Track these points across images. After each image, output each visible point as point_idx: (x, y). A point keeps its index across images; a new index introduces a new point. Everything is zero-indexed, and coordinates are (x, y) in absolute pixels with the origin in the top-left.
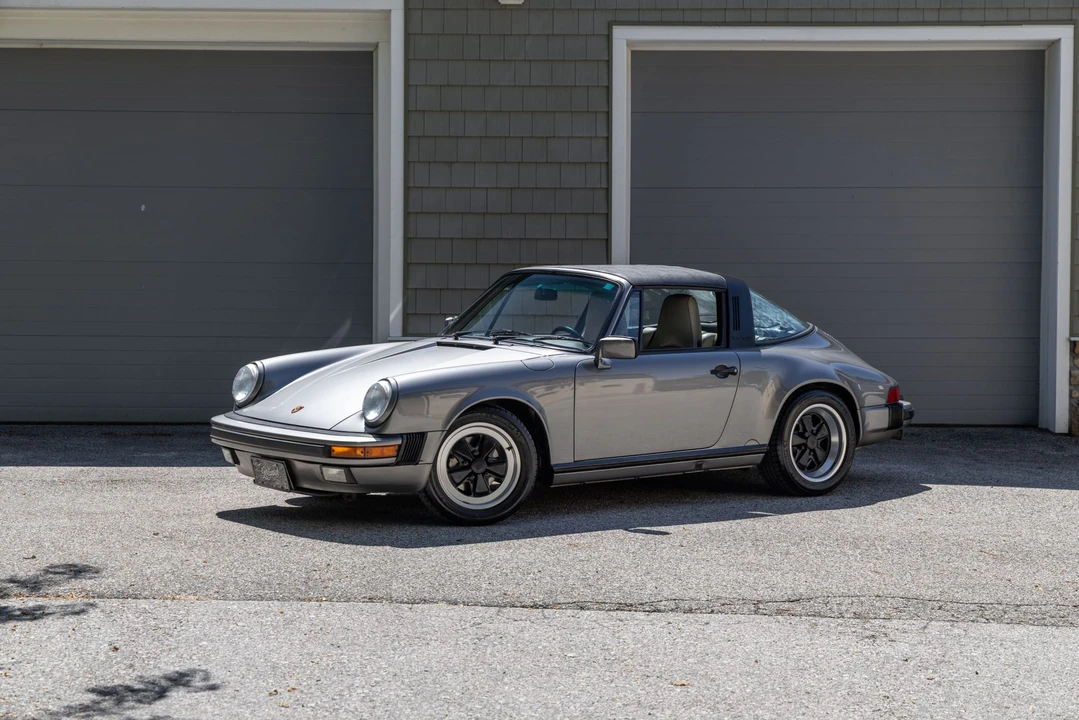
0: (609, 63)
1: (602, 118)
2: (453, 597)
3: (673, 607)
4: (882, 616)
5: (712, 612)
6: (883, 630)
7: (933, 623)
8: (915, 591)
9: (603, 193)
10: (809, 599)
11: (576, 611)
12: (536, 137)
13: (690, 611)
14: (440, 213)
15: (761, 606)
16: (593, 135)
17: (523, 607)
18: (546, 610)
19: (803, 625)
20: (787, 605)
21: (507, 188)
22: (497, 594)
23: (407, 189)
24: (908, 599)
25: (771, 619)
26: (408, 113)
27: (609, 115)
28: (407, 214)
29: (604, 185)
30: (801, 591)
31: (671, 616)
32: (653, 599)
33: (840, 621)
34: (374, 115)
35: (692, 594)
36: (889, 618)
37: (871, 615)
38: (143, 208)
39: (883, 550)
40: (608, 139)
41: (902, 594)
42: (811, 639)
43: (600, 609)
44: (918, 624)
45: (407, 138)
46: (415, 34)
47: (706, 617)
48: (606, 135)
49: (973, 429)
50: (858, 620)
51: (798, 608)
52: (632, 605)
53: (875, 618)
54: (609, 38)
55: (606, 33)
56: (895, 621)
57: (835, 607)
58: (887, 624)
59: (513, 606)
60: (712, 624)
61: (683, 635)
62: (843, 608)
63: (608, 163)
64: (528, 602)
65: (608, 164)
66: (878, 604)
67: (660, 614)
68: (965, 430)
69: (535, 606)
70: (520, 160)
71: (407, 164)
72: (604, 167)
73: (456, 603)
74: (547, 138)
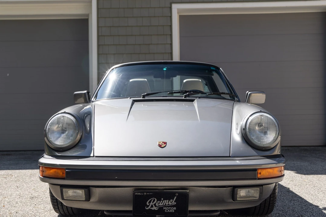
0: (171, 17)
1: (169, 37)
12: (145, 44)
16: (166, 43)
23: (99, 64)
26: (99, 37)
27: (171, 35)
34: (89, 41)
38: (8, 75)
40: (171, 44)
45: (98, 46)
46: (101, 9)
49: (308, 148)
54: (171, 8)
55: (170, 6)
68: (306, 148)
70: (139, 53)
71: (98, 55)
72: (170, 54)
74: (149, 44)
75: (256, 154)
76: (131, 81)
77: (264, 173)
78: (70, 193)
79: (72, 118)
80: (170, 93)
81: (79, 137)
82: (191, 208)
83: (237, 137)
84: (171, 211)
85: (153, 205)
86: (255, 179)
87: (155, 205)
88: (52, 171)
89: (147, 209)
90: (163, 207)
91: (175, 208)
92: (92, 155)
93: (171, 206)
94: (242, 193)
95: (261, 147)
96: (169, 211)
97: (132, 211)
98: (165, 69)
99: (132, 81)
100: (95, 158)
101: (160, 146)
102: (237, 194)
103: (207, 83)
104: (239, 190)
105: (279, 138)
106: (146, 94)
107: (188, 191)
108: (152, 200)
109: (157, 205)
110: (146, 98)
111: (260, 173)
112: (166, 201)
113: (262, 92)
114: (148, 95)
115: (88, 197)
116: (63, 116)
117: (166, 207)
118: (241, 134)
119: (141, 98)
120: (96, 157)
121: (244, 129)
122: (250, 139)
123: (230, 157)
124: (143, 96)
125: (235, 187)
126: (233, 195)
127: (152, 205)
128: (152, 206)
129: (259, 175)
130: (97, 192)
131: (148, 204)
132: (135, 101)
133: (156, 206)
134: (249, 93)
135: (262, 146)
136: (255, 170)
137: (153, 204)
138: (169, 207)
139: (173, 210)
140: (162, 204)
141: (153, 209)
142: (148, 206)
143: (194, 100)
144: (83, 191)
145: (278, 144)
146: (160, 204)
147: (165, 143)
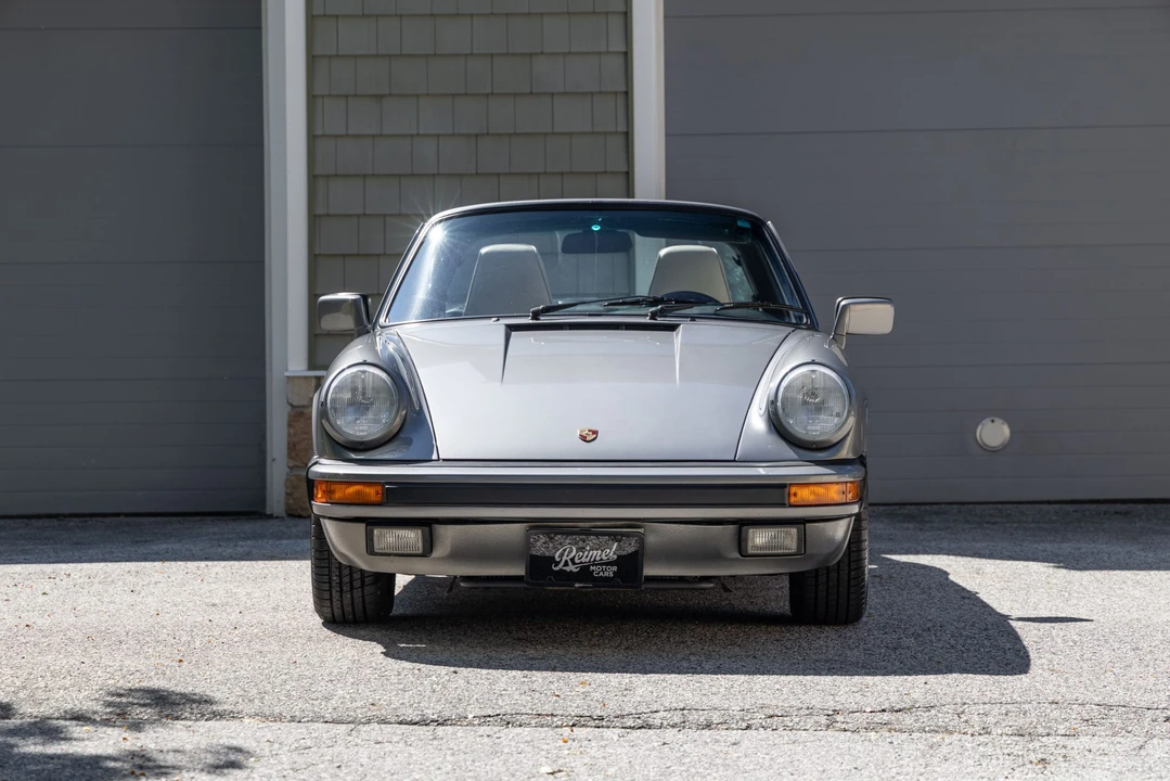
1: (617, 22)
2: (277, 710)
3: (677, 719)
4: (1063, 732)
5: (748, 727)
6: (1064, 751)
7: (1155, 741)
8: (1119, 696)
9: (620, 140)
10: (929, 708)
11: (496, 729)
12: (513, 54)
13: (708, 726)
14: (365, 176)
15: (839, 718)
16: (603, 49)
17: (400, 723)
18: (441, 728)
19: (913, 746)
20: (886, 717)
21: (468, 135)
22: (359, 704)
23: (312, 138)
24: (1110, 707)
25: (856, 736)
26: (312, 20)
27: (626, 17)
28: (313, 178)
29: (622, 128)
30: (915, 696)
31: (670, 734)
32: (643, 709)
33: (981, 739)
34: (264, 30)
35: (715, 701)
36: (1075, 735)
37: (1041, 730)
39: (1065, 641)
40: (627, 56)
41: (1097, 700)
42: (927, 765)
43: (542, 726)
44: (1128, 742)
45: (312, 60)
47: (735, 735)
48: (624, 50)
50: (1017, 738)
51: (908, 720)
52: (601, 718)
53: (1048, 735)
56: (1082, 739)
57: (976, 717)
58: (1071, 742)
59: (384, 722)
60: (745, 743)
61: (686, 760)
62: (991, 720)
63: (626, 93)
64: (413, 715)
65: (627, 95)
66: (1056, 714)
67: (651, 732)
69: (424, 722)
70: (489, 91)
71: (312, 99)
72: (621, 100)
73: (279, 718)
74: (531, 55)
75: (796, 457)
76: (484, 250)
77: (804, 494)
78: (389, 538)
79: (383, 375)
80: (609, 305)
81: (398, 421)
82: (649, 571)
83: (757, 422)
84: (606, 574)
85: (570, 562)
86: (782, 505)
87: (572, 560)
88: (352, 489)
89: (557, 569)
90: (589, 566)
91: (615, 568)
92: (434, 457)
93: (607, 564)
94: (759, 538)
95: (808, 442)
96: (601, 574)
97: (523, 576)
98: (596, 228)
99: (487, 253)
100: (441, 463)
101: (583, 438)
102: (746, 540)
103: (742, 259)
104: (751, 531)
105: (852, 421)
106: (543, 309)
107: (641, 530)
108: (565, 550)
109: (577, 561)
110: (544, 320)
111: (795, 495)
112: (595, 552)
113: (887, 300)
114: (548, 310)
115: (429, 545)
116: (364, 372)
117: (596, 565)
118: (766, 415)
119: (528, 321)
120: (444, 460)
121: (772, 402)
122: (784, 423)
123: (734, 461)
124: (533, 312)
125: (743, 524)
126: (741, 542)
127: (566, 561)
128: (566, 564)
129: (793, 499)
130: (448, 536)
131: (558, 560)
132: (511, 328)
133: (574, 563)
134: (843, 303)
135: (811, 439)
136: (783, 486)
137: (568, 559)
138: (601, 564)
139: (610, 572)
140: (588, 560)
141: (567, 569)
142: (557, 564)
143: (679, 325)
144: (420, 532)
145: (848, 434)
146: (583, 560)
147: (595, 432)
